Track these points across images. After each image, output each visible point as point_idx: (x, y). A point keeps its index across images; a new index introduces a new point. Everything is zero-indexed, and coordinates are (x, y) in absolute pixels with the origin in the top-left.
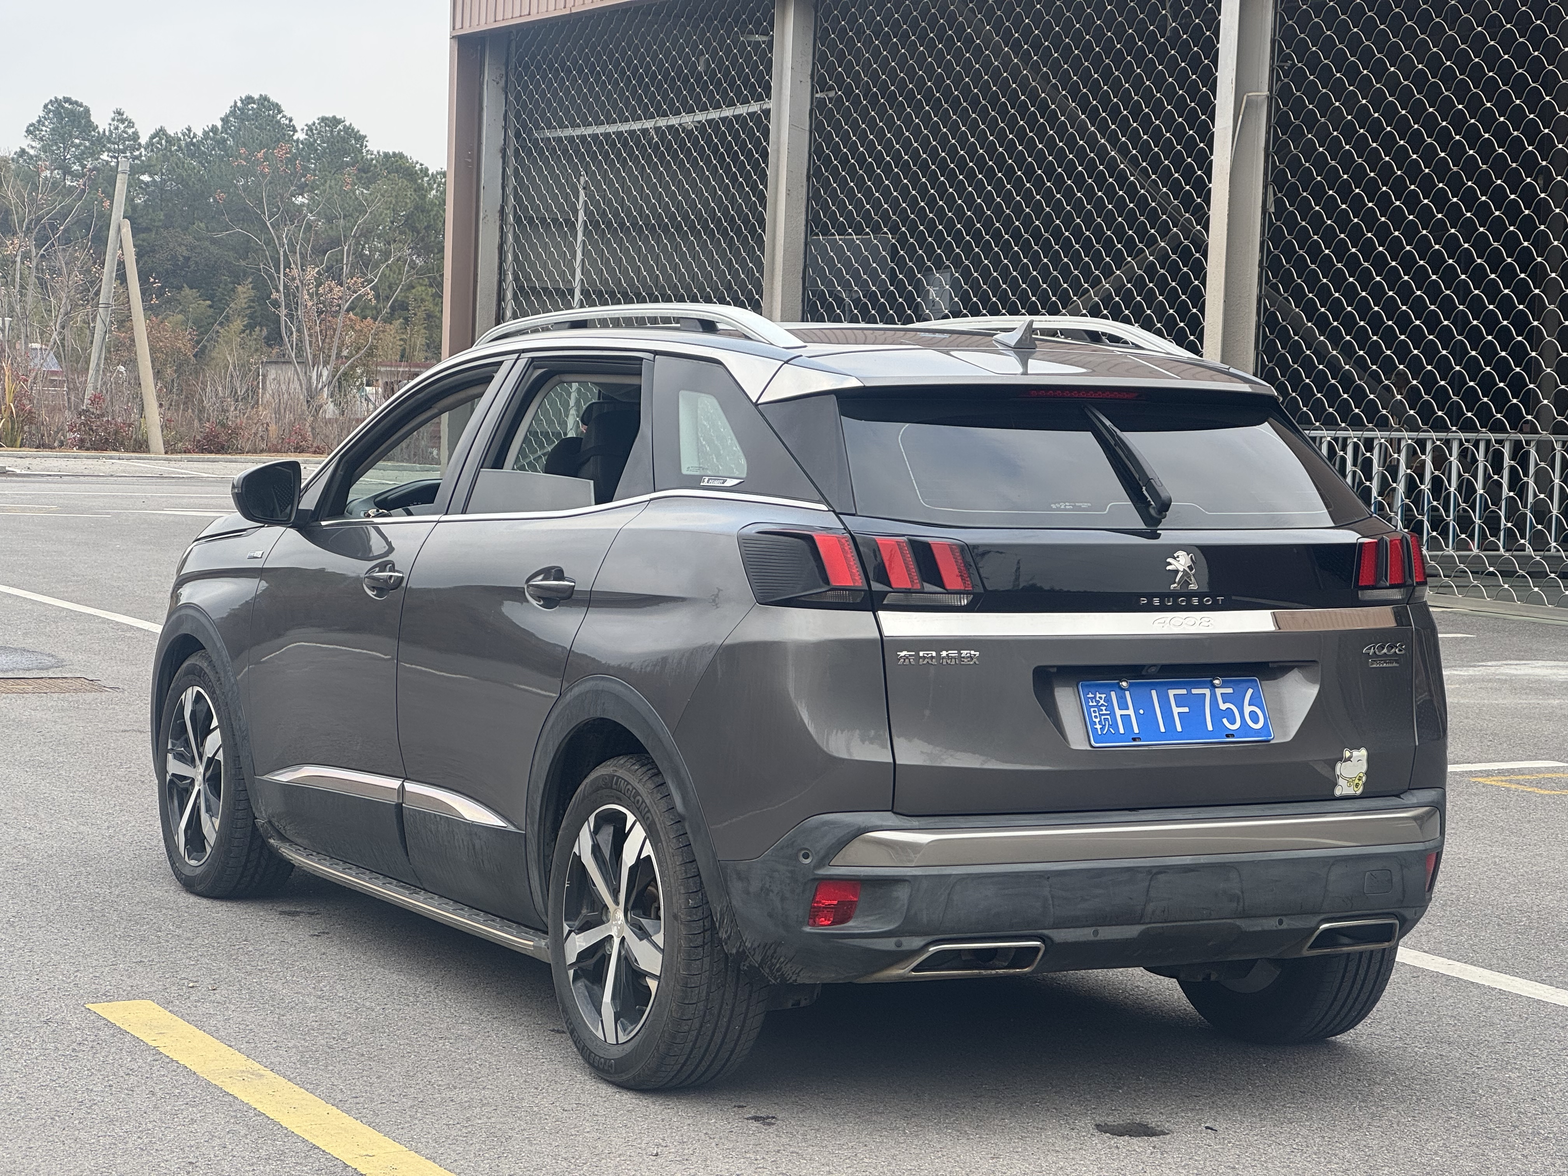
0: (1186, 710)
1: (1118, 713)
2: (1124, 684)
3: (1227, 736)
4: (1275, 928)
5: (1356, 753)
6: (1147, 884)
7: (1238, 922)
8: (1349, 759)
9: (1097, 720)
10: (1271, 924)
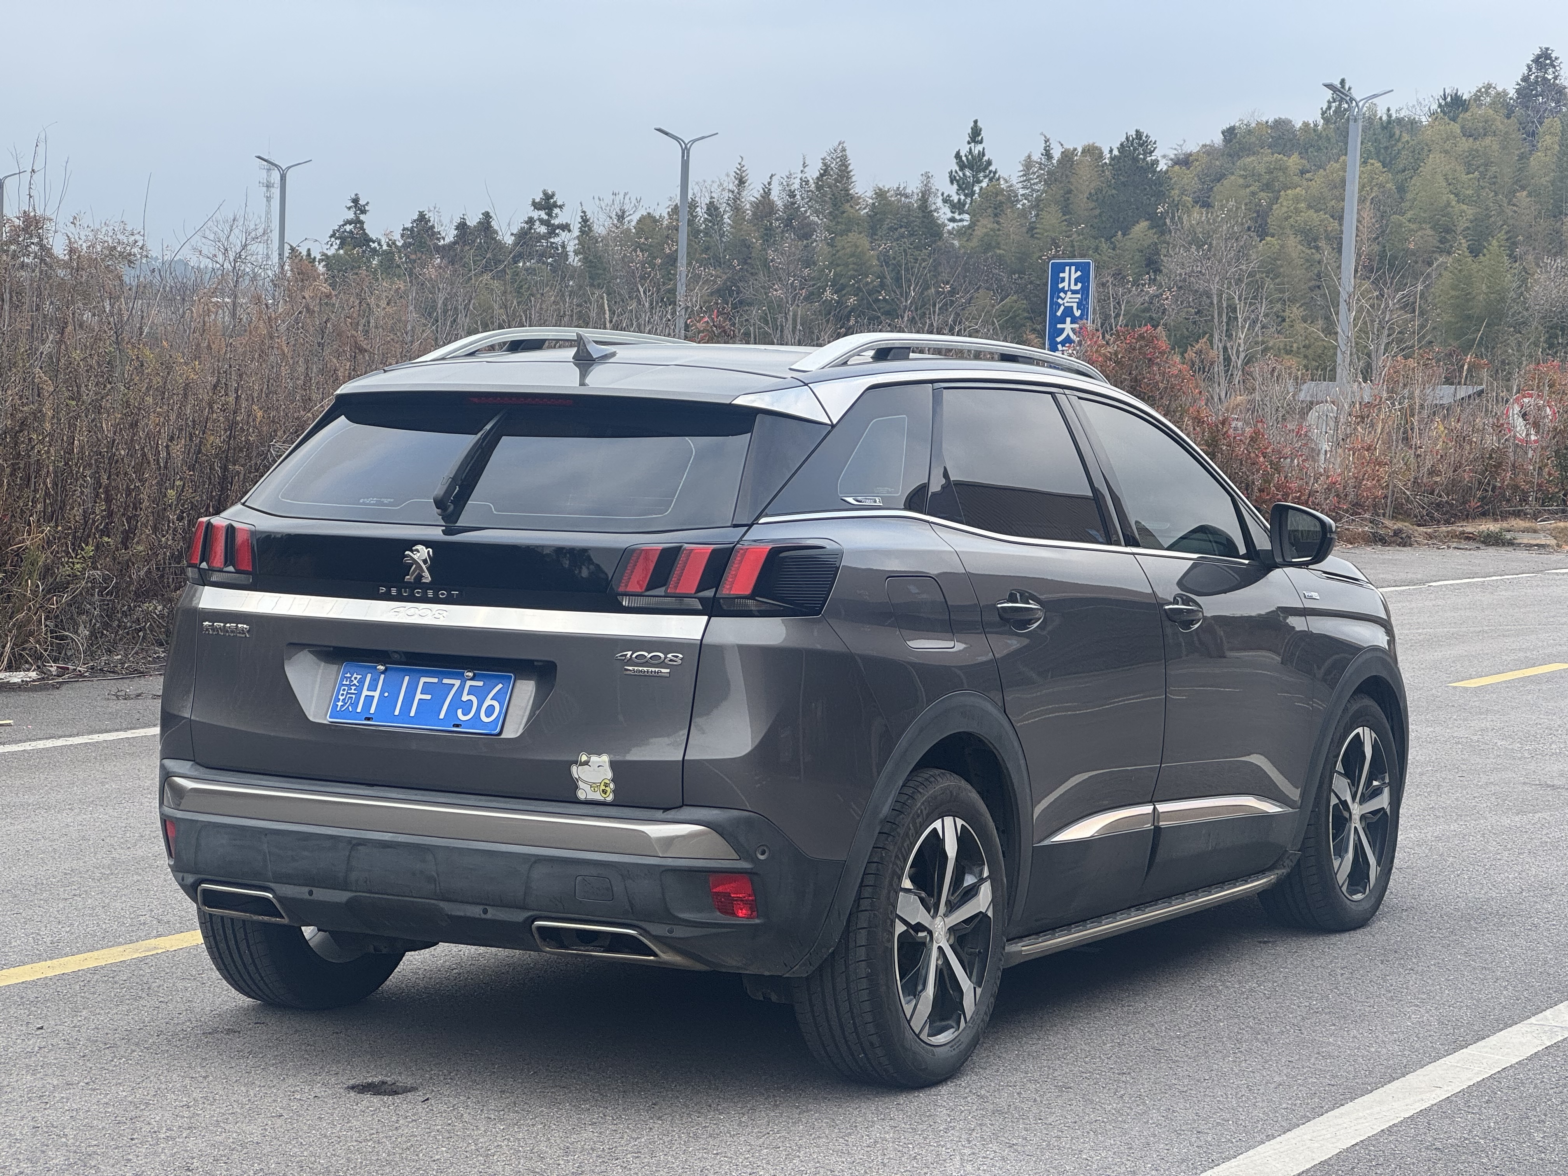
0: (428, 697)
1: (365, 693)
2: (381, 668)
3: (457, 726)
4: (478, 916)
5: (594, 758)
6: (348, 854)
7: (442, 904)
8: (586, 763)
9: (341, 698)
10: (475, 911)
